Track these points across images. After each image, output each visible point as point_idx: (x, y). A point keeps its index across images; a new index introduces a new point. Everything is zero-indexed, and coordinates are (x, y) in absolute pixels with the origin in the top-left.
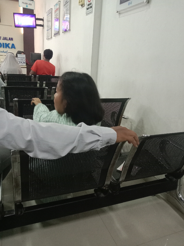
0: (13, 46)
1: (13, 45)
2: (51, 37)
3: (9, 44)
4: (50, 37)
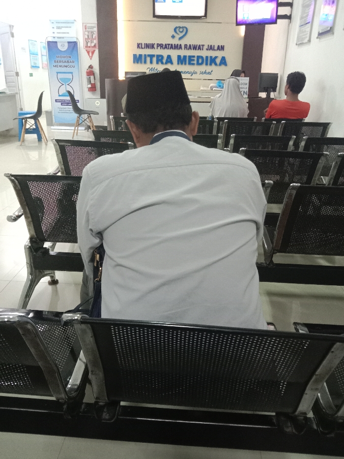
0: (223, 62)
1: (223, 58)
2: (309, 41)
3: (216, 57)
4: (306, 40)
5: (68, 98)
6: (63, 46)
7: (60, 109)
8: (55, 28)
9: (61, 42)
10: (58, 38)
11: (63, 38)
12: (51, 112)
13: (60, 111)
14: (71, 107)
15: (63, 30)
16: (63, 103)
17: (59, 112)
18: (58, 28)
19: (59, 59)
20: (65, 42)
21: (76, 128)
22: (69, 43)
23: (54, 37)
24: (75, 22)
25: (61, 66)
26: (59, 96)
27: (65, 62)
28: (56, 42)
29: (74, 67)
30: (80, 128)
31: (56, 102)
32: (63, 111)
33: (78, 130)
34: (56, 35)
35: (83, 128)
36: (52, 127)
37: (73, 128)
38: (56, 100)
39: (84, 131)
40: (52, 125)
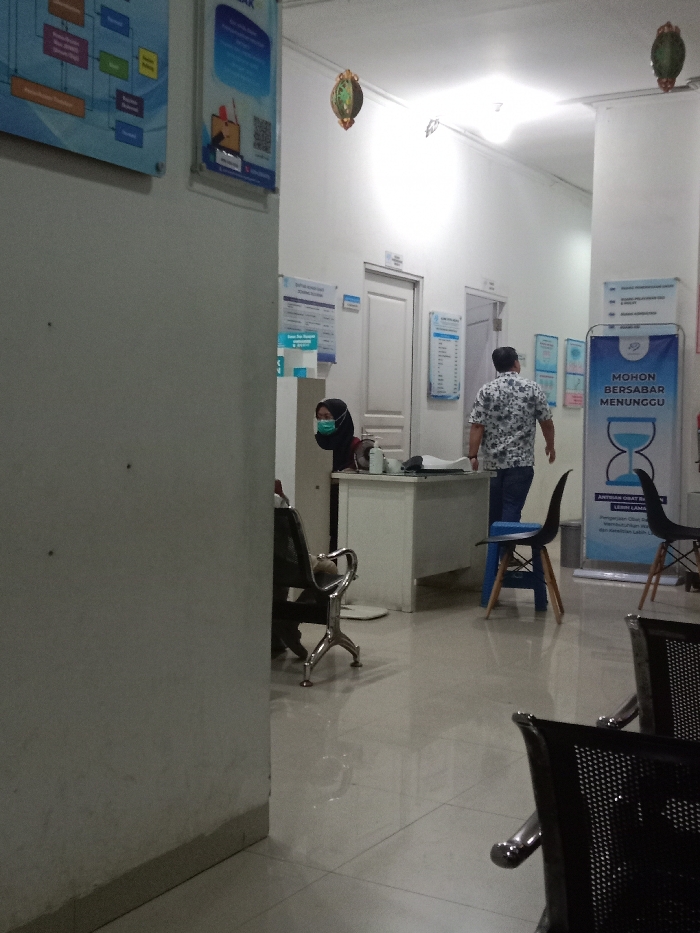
5: (638, 490)
6: (635, 347)
7: (608, 521)
8: (618, 301)
9: (629, 338)
10: (623, 327)
11: (637, 326)
12: (578, 528)
13: (605, 527)
14: (644, 515)
15: (641, 306)
16: (618, 503)
17: (601, 530)
18: (627, 301)
19: (619, 383)
20: (640, 338)
21: (654, 578)
22: (653, 338)
23: (612, 327)
24: (678, 286)
25: (620, 402)
26: (609, 482)
27: (637, 390)
28: (616, 339)
29: (661, 403)
30: (663, 579)
31: (597, 499)
32: (615, 528)
33: (657, 584)
34: (619, 320)
35: (674, 580)
36: (577, 572)
37: (644, 578)
38: (597, 495)
39: (674, 590)
40: (578, 565)
